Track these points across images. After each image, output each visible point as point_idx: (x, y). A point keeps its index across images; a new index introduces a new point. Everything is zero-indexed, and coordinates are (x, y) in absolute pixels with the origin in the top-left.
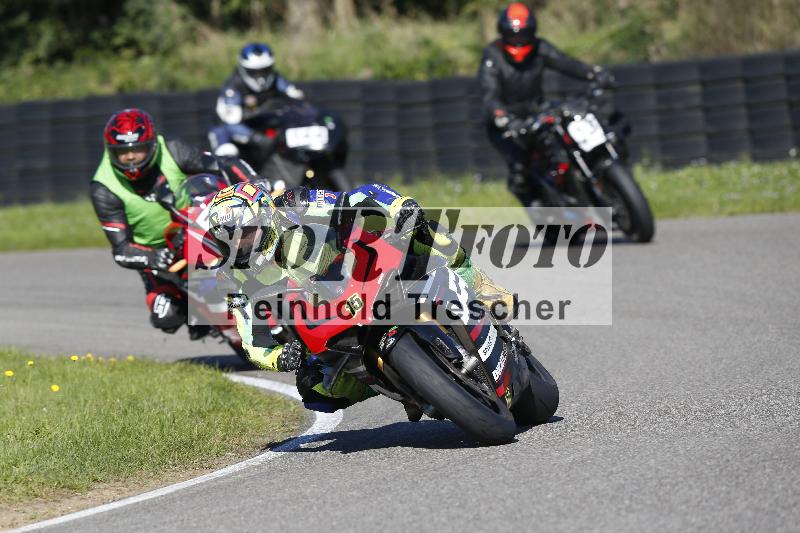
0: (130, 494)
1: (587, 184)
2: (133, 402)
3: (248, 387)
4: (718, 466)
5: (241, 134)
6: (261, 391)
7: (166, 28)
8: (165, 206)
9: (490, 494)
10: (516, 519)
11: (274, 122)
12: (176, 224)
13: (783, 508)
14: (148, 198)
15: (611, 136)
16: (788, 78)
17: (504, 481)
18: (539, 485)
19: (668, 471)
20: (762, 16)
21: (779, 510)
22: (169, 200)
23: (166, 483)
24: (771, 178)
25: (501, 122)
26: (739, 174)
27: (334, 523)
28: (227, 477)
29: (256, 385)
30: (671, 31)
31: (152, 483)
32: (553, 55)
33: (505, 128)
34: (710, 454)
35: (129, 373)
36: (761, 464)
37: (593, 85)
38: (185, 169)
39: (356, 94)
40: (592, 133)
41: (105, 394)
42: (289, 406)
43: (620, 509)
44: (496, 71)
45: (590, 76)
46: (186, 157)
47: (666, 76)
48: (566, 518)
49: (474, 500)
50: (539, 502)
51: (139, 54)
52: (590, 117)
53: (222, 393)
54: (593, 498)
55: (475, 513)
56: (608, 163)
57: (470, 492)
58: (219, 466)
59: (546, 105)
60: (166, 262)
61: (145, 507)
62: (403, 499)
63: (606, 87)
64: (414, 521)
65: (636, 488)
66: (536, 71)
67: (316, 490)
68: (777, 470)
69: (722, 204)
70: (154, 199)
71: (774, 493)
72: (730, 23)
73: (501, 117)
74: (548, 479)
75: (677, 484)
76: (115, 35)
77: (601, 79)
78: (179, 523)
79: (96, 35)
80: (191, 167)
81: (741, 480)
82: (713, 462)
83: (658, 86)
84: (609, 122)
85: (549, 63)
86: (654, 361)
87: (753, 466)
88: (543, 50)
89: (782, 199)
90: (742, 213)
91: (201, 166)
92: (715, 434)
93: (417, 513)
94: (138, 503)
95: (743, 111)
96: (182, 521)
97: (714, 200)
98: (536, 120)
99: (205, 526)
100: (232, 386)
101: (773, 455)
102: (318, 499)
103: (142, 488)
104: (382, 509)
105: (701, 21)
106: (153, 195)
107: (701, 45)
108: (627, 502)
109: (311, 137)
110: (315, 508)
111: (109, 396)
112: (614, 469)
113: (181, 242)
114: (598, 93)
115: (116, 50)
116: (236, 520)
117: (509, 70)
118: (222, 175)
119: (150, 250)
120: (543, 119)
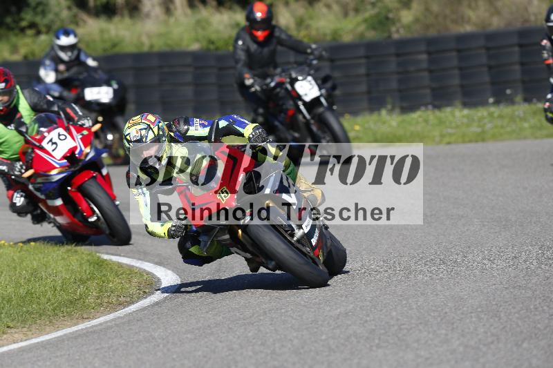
0: (33, 336)
1: (307, 124)
2: (34, 273)
3: (114, 263)
4: (439, 316)
5: (55, 91)
6: (124, 266)
7: (57, 15)
8: (21, 133)
9: (282, 336)
10: (300, 353)
11: (77, 83)
12: (27, 145)
13: (485, 345)
14: (9, 127)
15: (323, 91)
16: (488, 49)
17: (291, 327)
18: (315, 330)
19: (405, 320)
20: (470, 6)
21: (481, 346)
22: (24, 129)
23: (58, 329)
24: (475, 118)
25: (249, 82)
26: (454, 116)
27: (175, 356)
28: (101, 324)
29: (120, 261)
30: (407, 17)
31: (48, 329)
32: (283, 36)
33: (252, 86)
34: (434, 308)
35: (32, 253)
36: (469, 315)
37: (311, 57)
38: (35, 108)
39: (189, 60)
40: (310, 89)
41: (15, 268)
42: (143, 275)
43: (372, 346)
44: (245, 48)
45: (309, 51)
46: (36, 100)
47: (403, 48)
48: (334, 352)
49: (271, 340)
50: (316, 341)
51: (39, 33)
52: (310, 78)
53: (96, 266)
54: (353, 339)
55: (272, 349)
56: (321, 110)
57: (268, 335)
58: (94, 318)
59: (279, 70)
60: (20, 171)
61: (43, 345)
62: (223, 339)
63: (320, 58)
64: (230, 355)
65: (383, 331)
66: (272, 47)
67: (162, 334)
68: (480, 319)
69: (442, 136)
70: (13, 128)
71: (478, 335)
72: (448, 12)
73: (249, 79)
74: (322, 325)
75: (411, 329)
76: (22, 19)
77: (316, 53)
78: (67, 356)
79: (9, 20)
80: (39, 107)
81: (455, 326)
82: (436, 314)
83: (398, 55)
84: (322, 82)
85: (280, 42)
86: (395, 244)
87: (462, 316)
88: (277, 34)
89: (483, 132)
90: (456, 142)
91: (45, 107)
92: (437, 295)
93: (232, 350)
94: (38, 343)
95: (456, 72)
96: (69, 355)
97: (436, 133)
98: (272, 81)
99: (85, 358)
100: (103, 262)
101: (477, 309)
102: (163, 339)
103: (41, 332)
104: (207, 347)
105: (427, 9)
106: (12, 125)
107: (427, 27)
108: (377, 341)
109: (102, 94)
110: (161, 346)
111: (18, 269)
112: (368, 319)
113: (30, 158)
114: (315, 62)
115: (23, 30)
116: (107, 354)
117: (253, 47)
118: (60, 115)
119: (9, 162)
120: (277, 79)
